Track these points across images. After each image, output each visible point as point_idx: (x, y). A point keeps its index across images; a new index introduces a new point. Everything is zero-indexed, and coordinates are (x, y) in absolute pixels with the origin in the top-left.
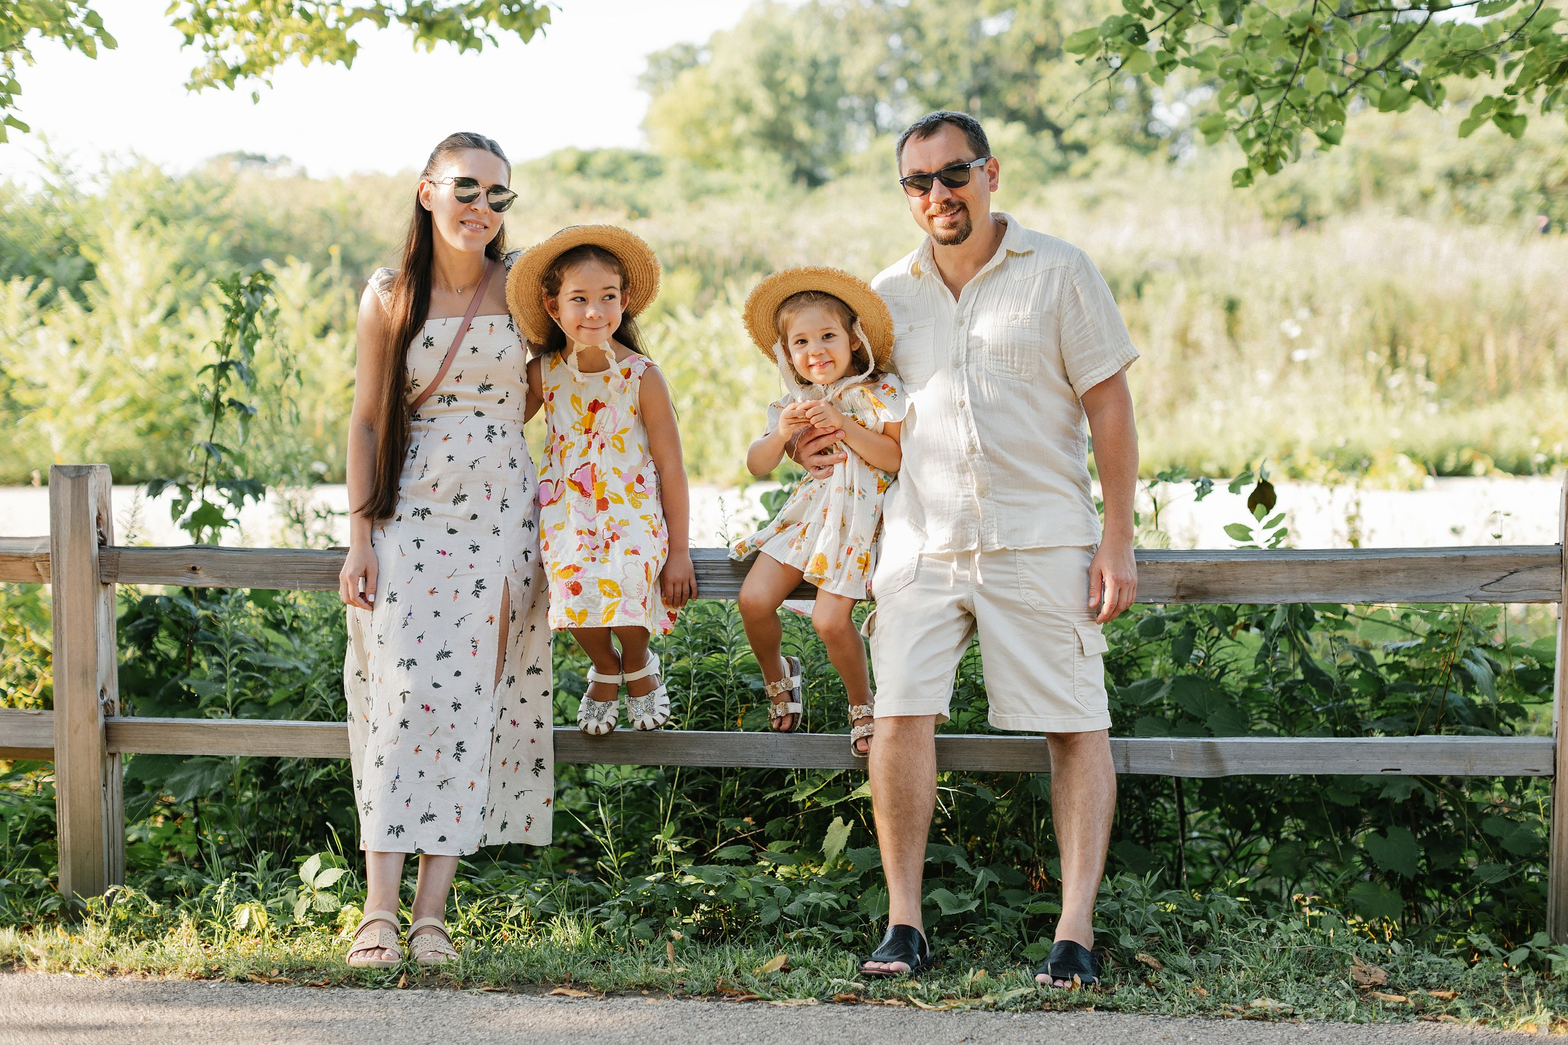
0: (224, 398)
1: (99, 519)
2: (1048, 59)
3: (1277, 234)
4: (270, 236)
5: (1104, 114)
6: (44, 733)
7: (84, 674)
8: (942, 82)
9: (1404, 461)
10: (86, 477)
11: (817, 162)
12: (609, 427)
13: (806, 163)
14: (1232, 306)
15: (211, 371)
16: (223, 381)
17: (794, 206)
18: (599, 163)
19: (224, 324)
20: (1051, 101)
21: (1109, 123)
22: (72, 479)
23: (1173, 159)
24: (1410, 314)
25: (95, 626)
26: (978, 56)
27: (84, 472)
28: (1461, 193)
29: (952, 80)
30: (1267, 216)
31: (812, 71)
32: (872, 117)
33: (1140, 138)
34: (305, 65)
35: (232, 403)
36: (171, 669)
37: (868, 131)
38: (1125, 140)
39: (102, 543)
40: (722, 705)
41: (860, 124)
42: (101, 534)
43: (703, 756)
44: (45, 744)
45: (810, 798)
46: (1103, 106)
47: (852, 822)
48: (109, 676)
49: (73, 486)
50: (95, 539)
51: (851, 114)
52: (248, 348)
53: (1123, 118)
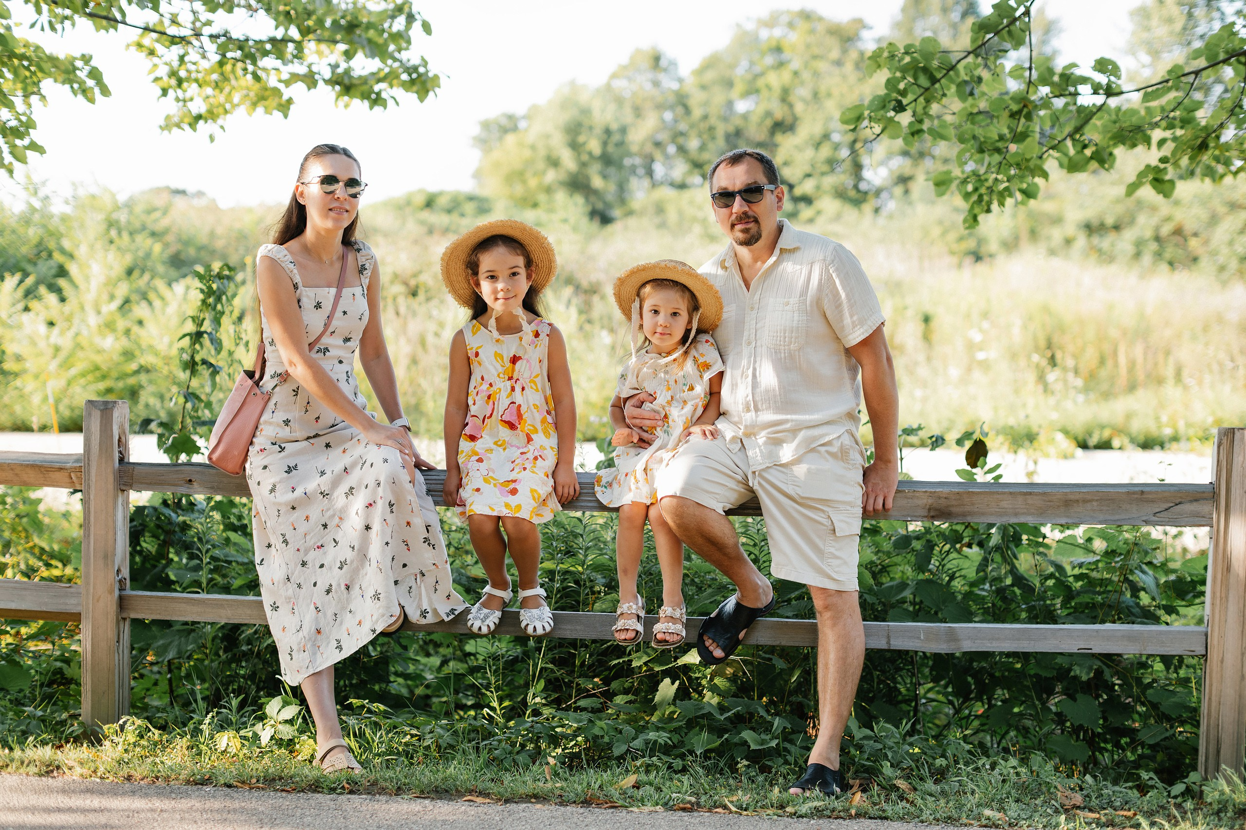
0: (198, 358)
1: (119, 441)
2: (784, 132)
3: (960, 266)
4: (200, 248)
5: (823, 174)
6: (73, 601)
7: (106, 557)
8: (703, 148)
9: (1060, 437)
10: (112, 409)
11: (608, 206)
12: (527, 375)
13: (600, 206)
14: (927, 319)
15: (188, 338)
16: (197, 346)
17: (589, 238)
18: (443, 201)
19: (200, 303)
20: (786, 164)
21: (829, 181)
22: (102, 411)
23: (877, 210)
24: (1061, 328)
25: (114, 522)
26: (731, 129)
27: (110, 406)
28: (1096, 240)
29: (711, 146)
30: (952, 253)
31: (605, 136)
32: (650, 173)
33: (852, 193)
34: (250, 115)
35: (204, 362)
36: (152, 562)
37: (646, 183)
38: (840, 194)
39: (121, 460)
40: (578, 594)
41: (640, 177)
42: (120, 452)
43: (571, 630)
44: (75, 610)
45: (646, 664)
46: (825, 168)
47: (677, 683)
48: (124, 559)
49: (102, 417)
50: (117, 455)
51: (633, 170)
52: (217, 321)
53: (842, 178)
